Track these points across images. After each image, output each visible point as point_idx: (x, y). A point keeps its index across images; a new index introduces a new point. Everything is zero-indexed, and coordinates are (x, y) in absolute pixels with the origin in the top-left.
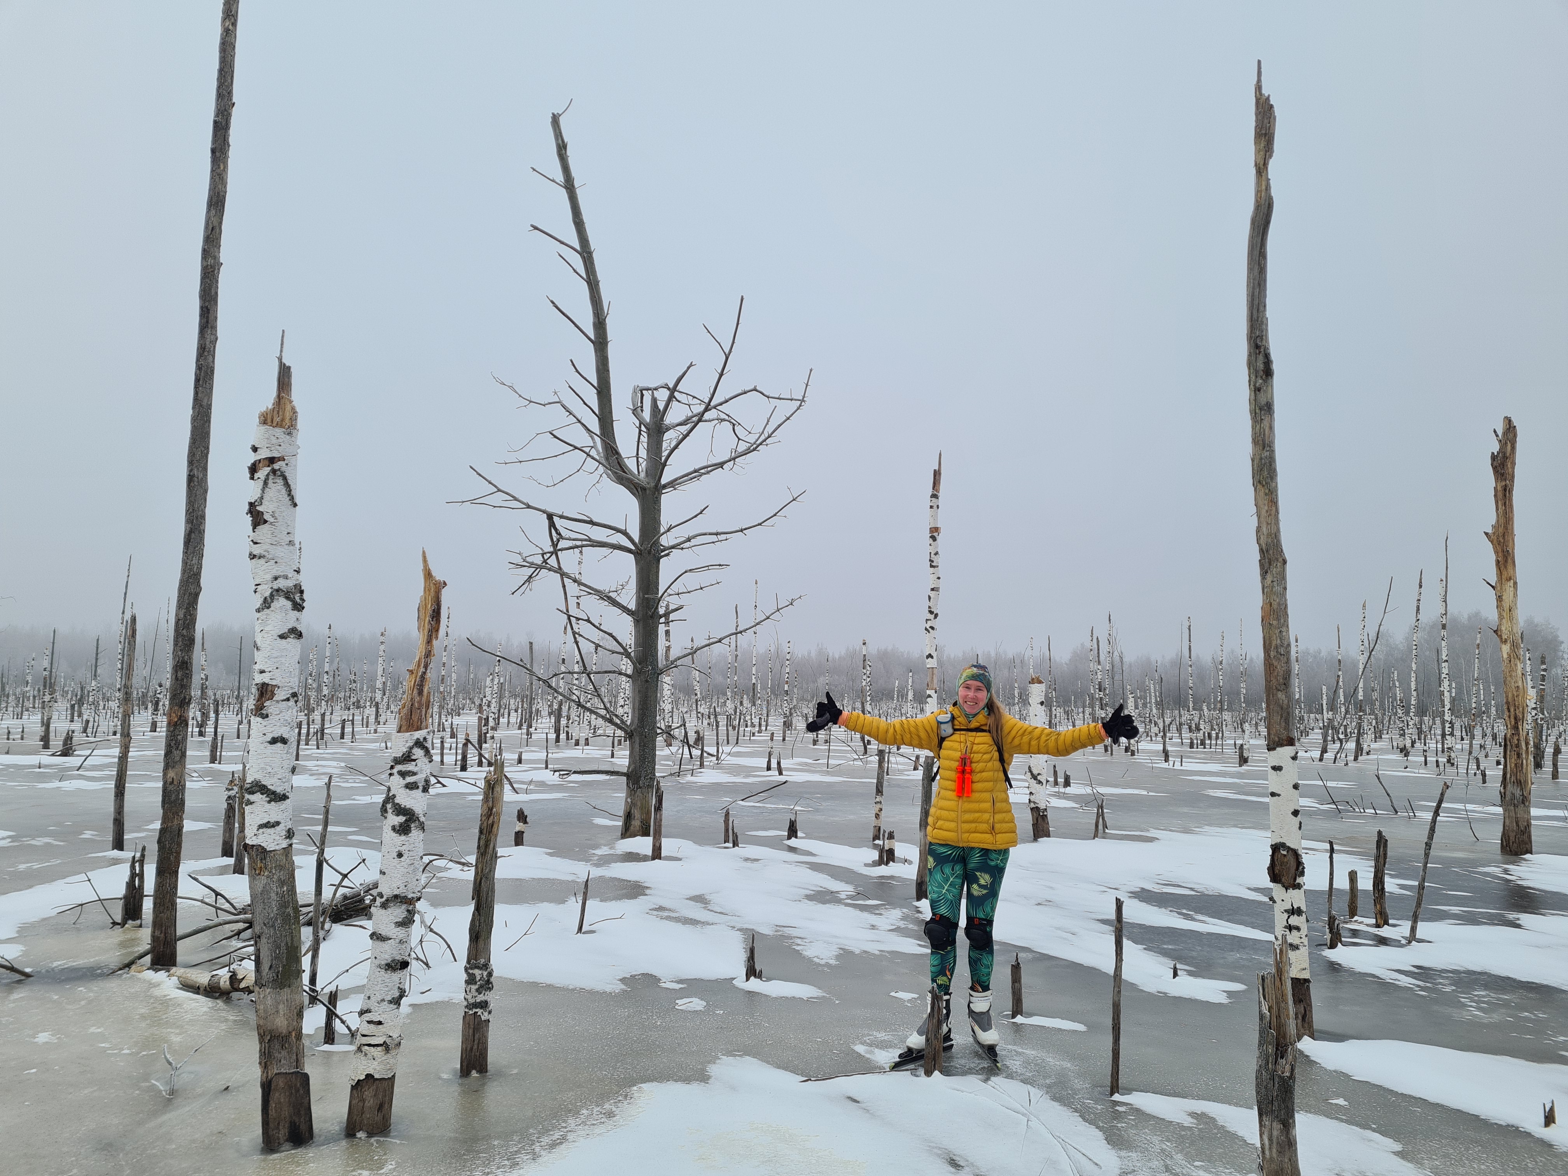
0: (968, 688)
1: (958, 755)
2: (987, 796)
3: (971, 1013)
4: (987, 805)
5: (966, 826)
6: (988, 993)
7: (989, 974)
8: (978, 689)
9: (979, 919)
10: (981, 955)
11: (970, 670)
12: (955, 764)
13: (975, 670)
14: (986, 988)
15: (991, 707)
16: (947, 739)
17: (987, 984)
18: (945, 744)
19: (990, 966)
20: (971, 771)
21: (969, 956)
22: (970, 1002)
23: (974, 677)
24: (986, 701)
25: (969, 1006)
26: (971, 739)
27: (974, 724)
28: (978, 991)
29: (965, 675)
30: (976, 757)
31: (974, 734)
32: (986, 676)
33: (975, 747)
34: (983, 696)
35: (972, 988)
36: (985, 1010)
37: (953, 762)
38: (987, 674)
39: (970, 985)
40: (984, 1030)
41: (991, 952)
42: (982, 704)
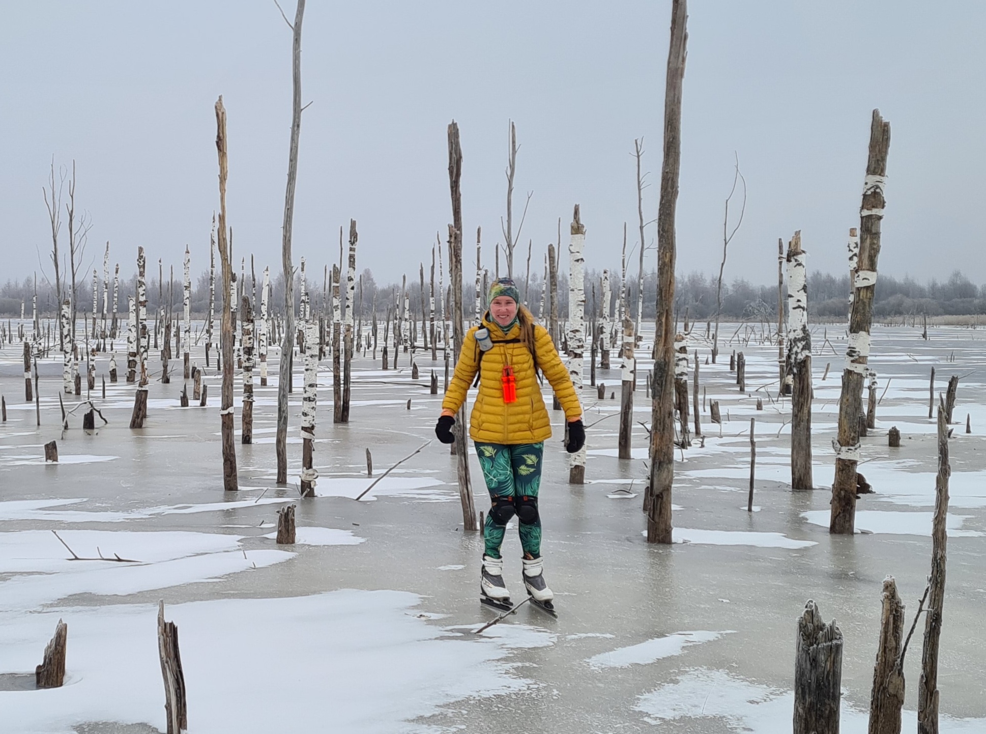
0: (498, 303)
1: (500, 367)
2: (527, 399)
3: (527, 578)
4: (528, 408)
5: (512, 427)
6: (540, 559)
7: (538, 544)
8: (508, 303)
9: (528, 496)
10: (531, 529)
11: (498, 287)
12: (499, 375)
13: (502, 286)
14: (536, 556)
15: (521, 317)
16: (486, 353)
17: (537, 552)
18: (484, 357)
19: (538, 538)
20: (515, 380)
21: (520, 532)
22: (524, 569)
23: (503, 293)
24: (516, 312)
25: (523, 573)
26: (510, 351)
27: (511, 336)
28: (530, 559)
29: (493, 292)
30: (516, 367)
31: (511, 345)
32: (513, 289)
33: (515, 359)
34: (514, 308)
35: (525, 557)
36: (537, 574)
37: (496, 373)
38: (513, 287)
39: (522, 555)
40: (539, 589)
41: (539, 525)
42: (513, 315)
